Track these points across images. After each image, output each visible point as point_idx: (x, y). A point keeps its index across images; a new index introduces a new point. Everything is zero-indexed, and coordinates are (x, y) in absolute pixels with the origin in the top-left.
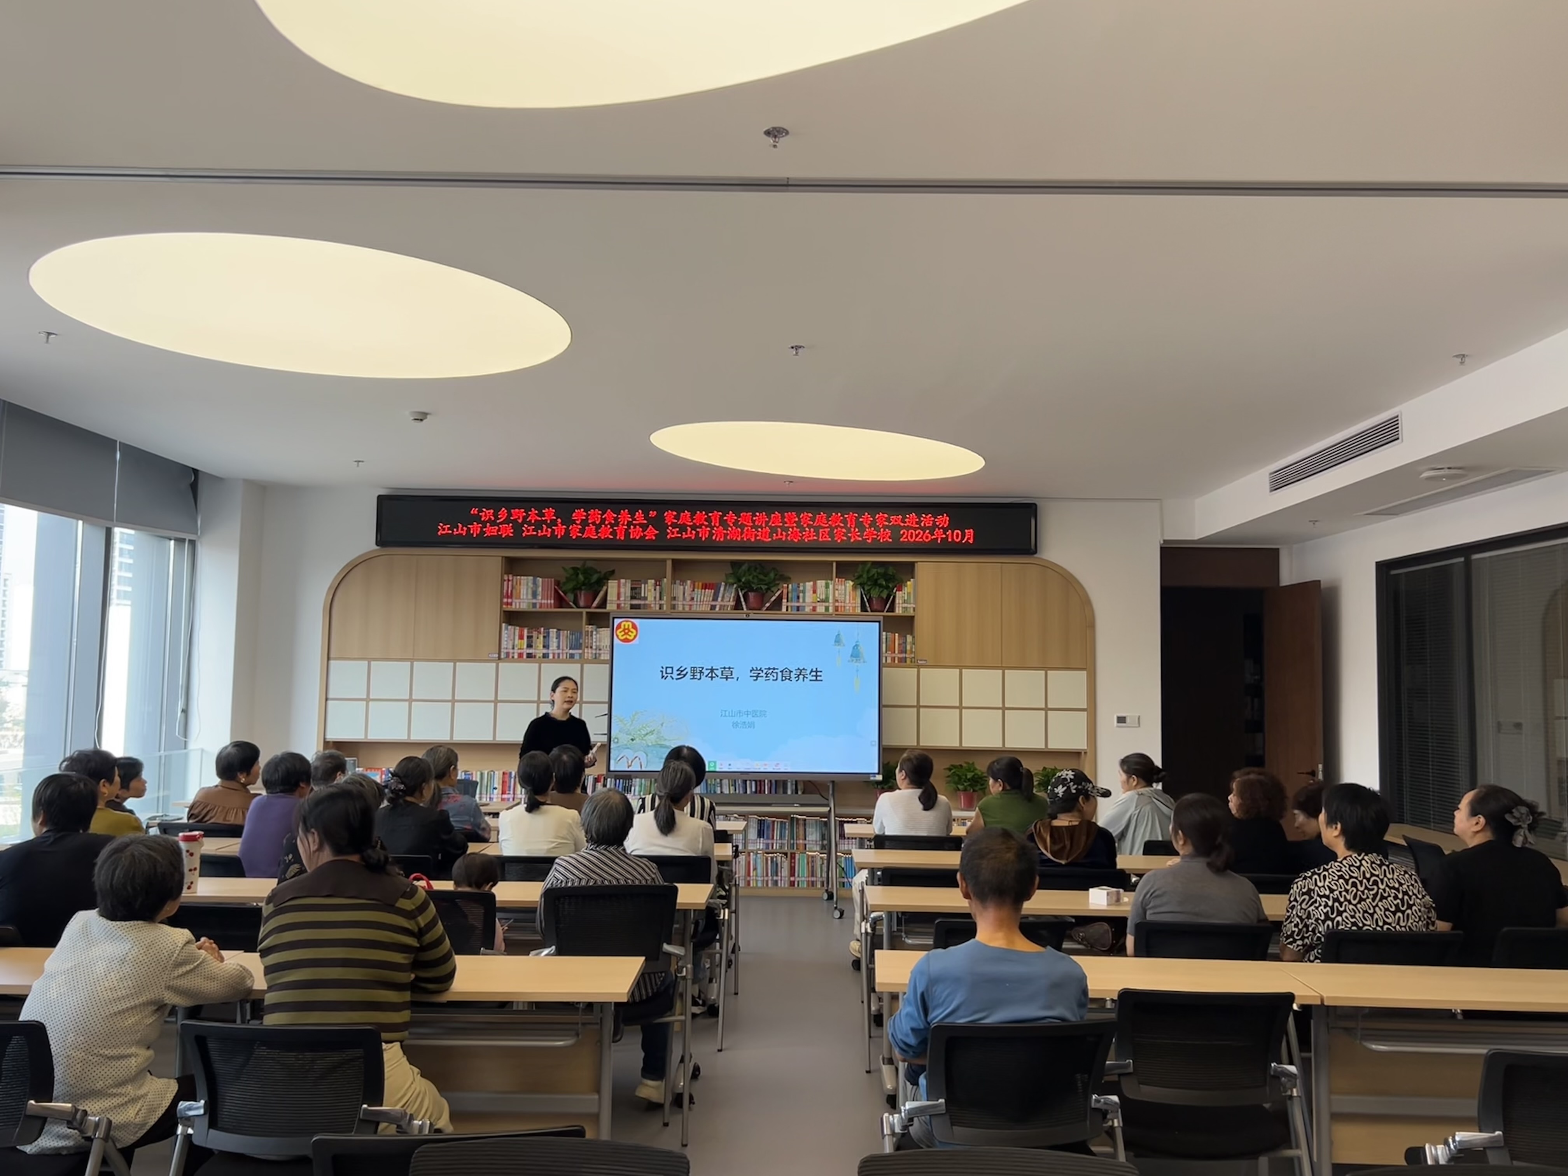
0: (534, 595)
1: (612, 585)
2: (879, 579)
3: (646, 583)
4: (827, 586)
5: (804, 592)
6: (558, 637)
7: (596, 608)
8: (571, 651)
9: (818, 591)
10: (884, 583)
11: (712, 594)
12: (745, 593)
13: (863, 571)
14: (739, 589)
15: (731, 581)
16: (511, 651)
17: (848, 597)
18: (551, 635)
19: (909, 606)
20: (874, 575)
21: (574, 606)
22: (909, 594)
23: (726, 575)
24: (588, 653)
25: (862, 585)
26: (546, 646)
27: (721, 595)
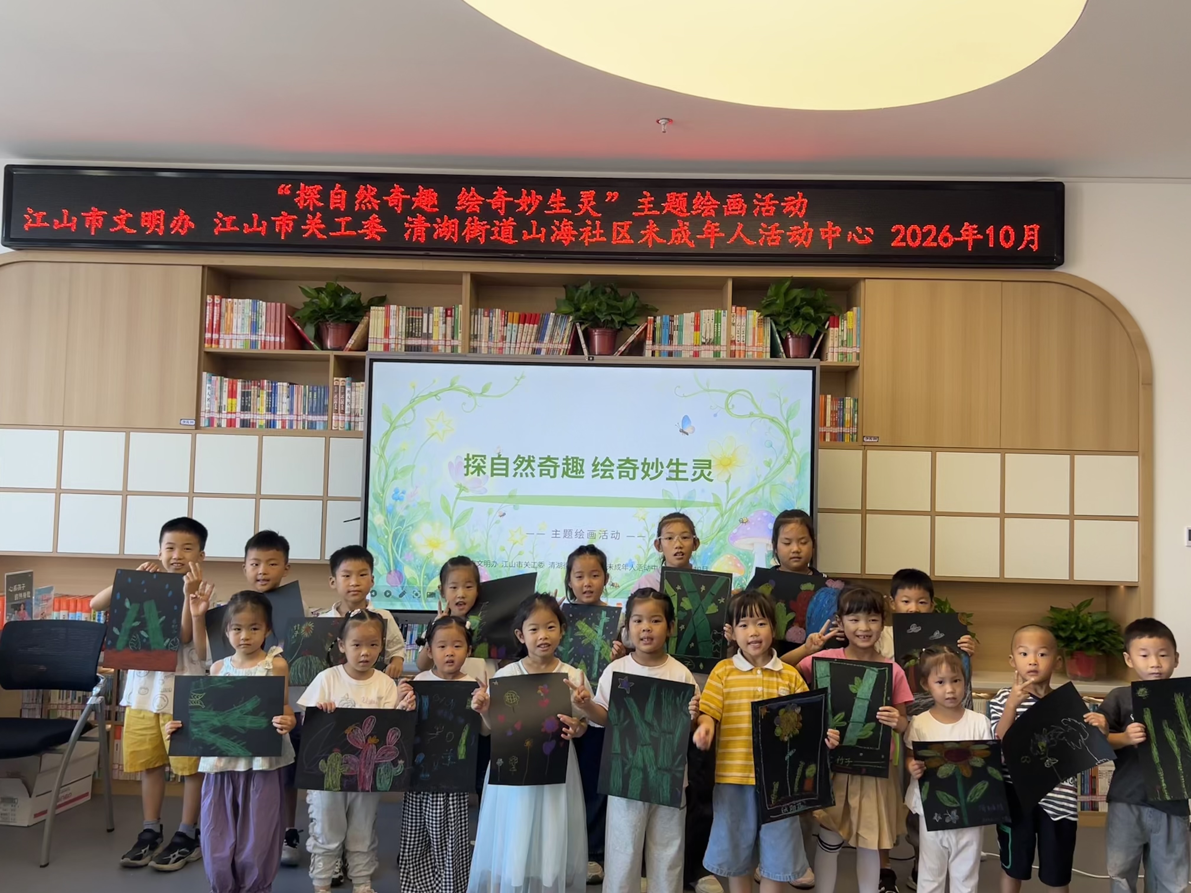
0: (254, 327)
1: (377, 314)
2: (803, 306)
3: (430, 311)
4: (717, 320)
5: (680, 328)
6: (290, 395)
7: (350, 350)
8: (311, 418)
9: (703, 327)
10: (812, 312)
11: (535, 331)
12: (586, 329)
13: (777, 295)
14: (578, 324)
15: (565, 309)
16: (217, 416)
17: (750, 337)
18: (279, 391)
19: (849, 350)
20: (795, 299)
21: (316, 346)
22: (850, 331)
23: (557, 301)
24: (339, 421)
25: (774, 317)
26: (272, 409)
27: (548, 332)
